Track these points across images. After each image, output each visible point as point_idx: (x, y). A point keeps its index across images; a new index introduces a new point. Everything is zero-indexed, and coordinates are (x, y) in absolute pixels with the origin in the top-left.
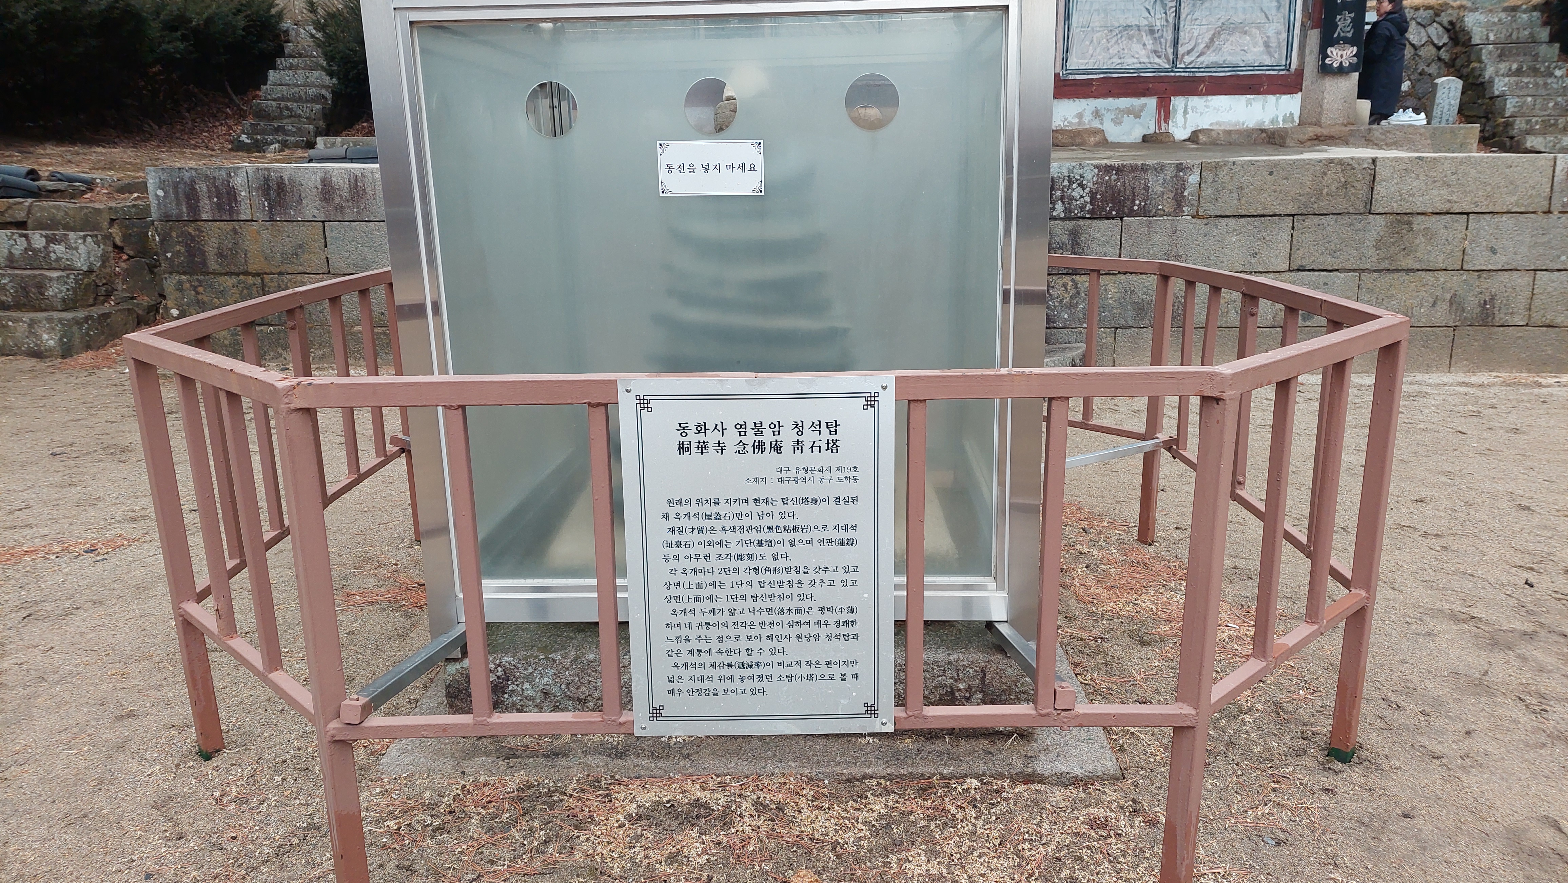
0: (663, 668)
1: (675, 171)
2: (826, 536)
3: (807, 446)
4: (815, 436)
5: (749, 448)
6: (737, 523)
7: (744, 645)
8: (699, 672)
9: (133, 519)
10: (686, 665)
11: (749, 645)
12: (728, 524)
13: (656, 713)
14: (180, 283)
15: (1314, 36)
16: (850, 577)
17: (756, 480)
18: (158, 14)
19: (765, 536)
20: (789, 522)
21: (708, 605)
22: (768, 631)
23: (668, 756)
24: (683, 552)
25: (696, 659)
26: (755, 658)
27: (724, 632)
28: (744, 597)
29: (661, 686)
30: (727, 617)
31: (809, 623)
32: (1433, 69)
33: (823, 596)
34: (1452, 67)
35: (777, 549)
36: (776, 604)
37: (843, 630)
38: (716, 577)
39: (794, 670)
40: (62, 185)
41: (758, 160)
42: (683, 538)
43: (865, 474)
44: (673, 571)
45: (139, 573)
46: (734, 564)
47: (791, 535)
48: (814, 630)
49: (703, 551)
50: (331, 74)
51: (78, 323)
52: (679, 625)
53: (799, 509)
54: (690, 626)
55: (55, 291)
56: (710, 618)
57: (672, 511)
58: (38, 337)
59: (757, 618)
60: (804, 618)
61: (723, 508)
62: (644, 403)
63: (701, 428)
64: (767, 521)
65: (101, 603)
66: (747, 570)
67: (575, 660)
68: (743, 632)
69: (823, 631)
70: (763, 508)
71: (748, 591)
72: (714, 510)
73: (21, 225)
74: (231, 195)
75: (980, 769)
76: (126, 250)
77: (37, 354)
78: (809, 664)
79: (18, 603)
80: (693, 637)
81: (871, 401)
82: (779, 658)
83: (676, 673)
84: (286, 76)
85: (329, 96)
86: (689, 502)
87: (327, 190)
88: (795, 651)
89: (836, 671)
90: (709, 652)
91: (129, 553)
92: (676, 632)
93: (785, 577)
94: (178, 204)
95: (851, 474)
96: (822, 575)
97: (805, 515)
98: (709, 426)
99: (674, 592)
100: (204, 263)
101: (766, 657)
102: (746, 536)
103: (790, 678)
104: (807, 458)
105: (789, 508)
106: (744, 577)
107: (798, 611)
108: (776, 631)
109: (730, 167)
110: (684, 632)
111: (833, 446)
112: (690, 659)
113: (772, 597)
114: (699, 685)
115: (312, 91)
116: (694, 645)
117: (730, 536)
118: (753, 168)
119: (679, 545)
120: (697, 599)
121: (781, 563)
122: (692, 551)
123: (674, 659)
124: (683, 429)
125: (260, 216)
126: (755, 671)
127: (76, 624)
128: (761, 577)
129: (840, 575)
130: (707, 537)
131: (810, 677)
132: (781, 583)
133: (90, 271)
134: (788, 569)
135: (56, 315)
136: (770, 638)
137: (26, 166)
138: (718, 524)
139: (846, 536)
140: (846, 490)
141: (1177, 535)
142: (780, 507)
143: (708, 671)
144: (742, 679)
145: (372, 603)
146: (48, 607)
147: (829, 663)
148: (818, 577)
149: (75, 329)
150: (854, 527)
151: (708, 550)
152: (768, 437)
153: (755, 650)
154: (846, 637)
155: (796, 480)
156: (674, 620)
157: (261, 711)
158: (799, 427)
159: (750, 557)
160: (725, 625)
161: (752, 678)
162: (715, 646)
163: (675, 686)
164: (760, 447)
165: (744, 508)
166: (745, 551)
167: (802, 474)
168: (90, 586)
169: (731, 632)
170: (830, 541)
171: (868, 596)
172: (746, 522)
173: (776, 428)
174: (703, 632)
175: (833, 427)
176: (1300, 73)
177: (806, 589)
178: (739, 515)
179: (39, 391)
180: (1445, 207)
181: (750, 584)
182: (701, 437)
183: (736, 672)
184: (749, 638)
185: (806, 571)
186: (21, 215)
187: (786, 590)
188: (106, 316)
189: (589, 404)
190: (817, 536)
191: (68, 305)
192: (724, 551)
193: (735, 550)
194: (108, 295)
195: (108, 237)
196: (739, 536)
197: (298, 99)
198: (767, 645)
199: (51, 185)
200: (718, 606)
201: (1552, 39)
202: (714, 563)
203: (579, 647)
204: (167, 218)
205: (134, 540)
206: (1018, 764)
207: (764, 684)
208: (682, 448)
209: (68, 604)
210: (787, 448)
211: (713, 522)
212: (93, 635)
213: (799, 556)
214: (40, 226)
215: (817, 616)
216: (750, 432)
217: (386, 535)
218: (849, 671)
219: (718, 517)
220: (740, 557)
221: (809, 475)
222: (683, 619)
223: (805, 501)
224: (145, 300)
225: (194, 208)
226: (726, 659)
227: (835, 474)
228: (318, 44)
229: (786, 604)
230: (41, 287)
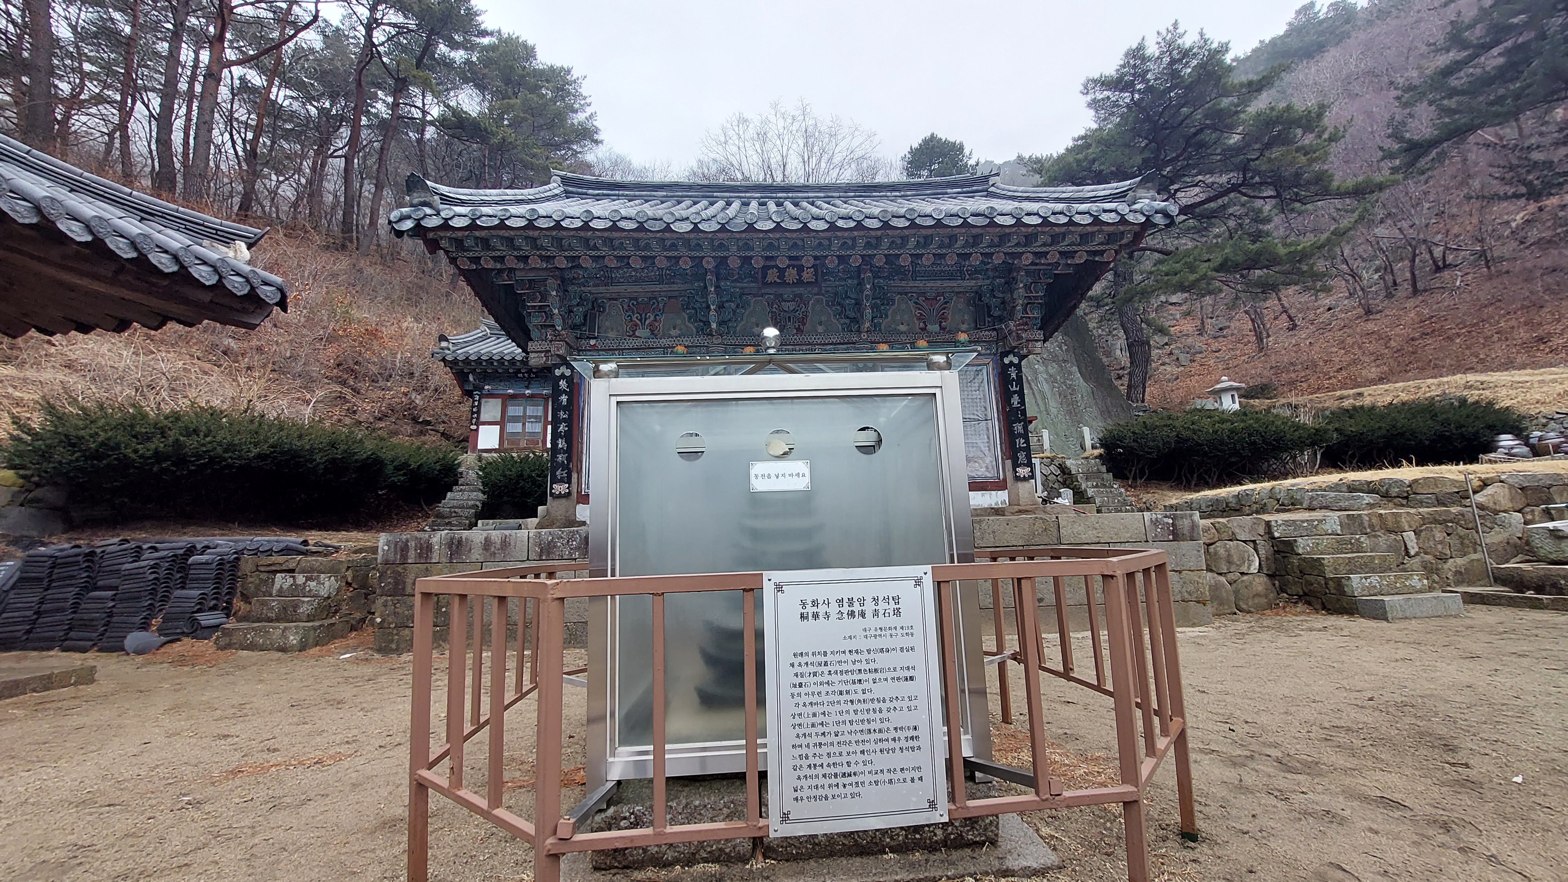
0: (790, 780)
1: (760, 478)
2: (895, 675)
3: (881, 612)
4: (886, 606)
5: (845, 615)
6: (839, 668)
7: (845, 759)
8: (814, 782)
9: (347, 742)
10: (806, 777)
11: (849, 759)
12: (833, 669)
13: (785, 817)
14: (386, 601)
15: (1009, 463)
16: (913, 704)
17: (850, 637)
18: (393, 462)
19: (857, 677)
20: (872, 666)
21: (820, 729)
22: (861, 747)
23: (754, 879)
24: (803, 690)
25: (813, 772)
26: (852, 769)
27: (831, 749)
28: (844, 722)
29: (789, 794)
30: (833, 738)
31: (887, 740)
32: (1056, 486)
33: (897, 719)
34: (1065, 485)
35: (865, 685)
36: (866, 726)
37: (911, 743)
38: (826, 708)
39: (879, 777)
40: (320, 549)
41: (807, 472)
42: (803, 680)
43: (918, 630)
44: (797, 705)
45: (354, 775)
46: (837, 698)
47: (874, 675)
48: (892, 745)
49: (817, 689)
50: (484, 493)
51: (314, 629)
52: (801, 746)
53: (878, 656)
54: (808, 746)
55: (304, 609)
56: (822, 739)
57: (796, 661)
58: (287, 638)
59: (854, 738)
60: (884, 736)
61: (829, 658)
62: (779, 588)
63: (815, 603)
64: (858, 666)
65: (327, 795)
66: (846, 702)
67: (686, 806)
68: (844, 749)
69: (897, 745)
70: (855, 656)
71: (846, 717)
72: (823, 659)
73: (292, 571)
74: (429, 548)
75: (972, 869)
76: (354, 585)
77: (283, 650)
78: (889, 771)
79: (267, 798)
80: (810, 755)
81: (918, 582)
82: (869, 767)
83: (799, 784)
84: (458, 495)
85: (480, 505)
86: (807, 654)
87: (487, 544)
88: (881, 762)
89: (908, 775)
90: (822, 766)
91: (346, 764)
92: (799, 751)
93: (871, 706)
94: (396, 553)
95: (910, 631)
96: (895, 704)
97: (882, 660)
98: (821, 601)
99: (798, 720)
100: (404, 589)
101: (860, 768)
102: (844, 677)
103: (876, 783)
104: (881, 621)
105: (872, 656)
106: (844, 707)
107: (880, 731)
108: (867, 747)
109: (791, 475)
110: (804, 751)
111: (897, 612)
112: (809, 772)
113: (862, 721)
114: (814, 792)
115: (471, 503)
116: (812, 761)
117: (834, 678)
118: (804, 475)
119: (801, 685)
120: (813, 725)
121: (869, 696)
122: (810, 690)
123: (798, 772)
124: (804, 604)
125: (444, 560)
126: (853, 779)
127: (310, 810)
128: (855, 707)
129: (906, 703)
130: (819, 679)
131: (890, 782)
132: (868, 711)
133: (329, 598)
134: (872, 700)
135: (302, 624)
136: (862, 752)
137: (301, 540)
138: (826, 669)
139: (908, 674)
140: (907, 642)
141: (1022, 717)
142: (866, 656)
143: (821, 781)
144: (844, 786)
145: (520, 787)
146: (288, 800)
147: (902, 769)
148: (892, 705)
149: (312, 632)
150: (914, 668)
151: (820, 688)
152: (857, 608)
153: (853, 762)
154: (913, 749)
155: (875, 636)
156: (798, 742)
157: (451, 863)
158: (875, 600)
159: (848, 692)
160: (832, 744)
161: (851, 784)
162: (825, 761)
163: (799, 794)
164: (852, 614)
165: (843, 657)
166: (844, 688)
167: (879, 632)
168: (318, 785)
169: (836, 749)
170: (898, 679)
171: (925, 717)
172: (844, 667)
173: (862, 602)
174: (818, 750)
175: (896, 599)
176: (1005, 480)
177: (885, 714)
178: (840, 662)
179: (284, 670)
180: (1097, 540)
181: (848, 712)
182: (815, 609)
183: (841, 781)
184: (848, 753)
185: (884, 701)
186: (292, 565)
187: (872, 716)
188: (333, 624)
189: (744, 590)
190: (889, 675)
191: (310, 618)
192: (830, 689)
193: (837, 687)
194: (336, 612)
195: (344, 577)
196: (840, 677)
197: (462, 507)
198: (860, 758)
199: (314, 549)
200: (826, 730)
201: (1108, 471)
202: (824, 698)
203: (687, 797)
204: (386, 563)
205: (350, 756)
206: (996, 864)
207: (860, 789)
208: (803, 617)
209: (304, 797)
210: (869, 614)
211: (823, 668)
212: (321, 817)
213: (880, 690)
214: (303, 571)
215: (893, 734)
216: (846, 605)
217: (523, 744)
218: (916, 775)
219: (826, 664)
220: (841, 693)
221: (883, 633)
222: (803, 741)
223: (882, 650)
224: (358, 615)
225: (404, 557)
226: (833, 770)
227: (899, 631)
228: (479, 477)
229: (872, 727)
230: (296, 607)
